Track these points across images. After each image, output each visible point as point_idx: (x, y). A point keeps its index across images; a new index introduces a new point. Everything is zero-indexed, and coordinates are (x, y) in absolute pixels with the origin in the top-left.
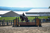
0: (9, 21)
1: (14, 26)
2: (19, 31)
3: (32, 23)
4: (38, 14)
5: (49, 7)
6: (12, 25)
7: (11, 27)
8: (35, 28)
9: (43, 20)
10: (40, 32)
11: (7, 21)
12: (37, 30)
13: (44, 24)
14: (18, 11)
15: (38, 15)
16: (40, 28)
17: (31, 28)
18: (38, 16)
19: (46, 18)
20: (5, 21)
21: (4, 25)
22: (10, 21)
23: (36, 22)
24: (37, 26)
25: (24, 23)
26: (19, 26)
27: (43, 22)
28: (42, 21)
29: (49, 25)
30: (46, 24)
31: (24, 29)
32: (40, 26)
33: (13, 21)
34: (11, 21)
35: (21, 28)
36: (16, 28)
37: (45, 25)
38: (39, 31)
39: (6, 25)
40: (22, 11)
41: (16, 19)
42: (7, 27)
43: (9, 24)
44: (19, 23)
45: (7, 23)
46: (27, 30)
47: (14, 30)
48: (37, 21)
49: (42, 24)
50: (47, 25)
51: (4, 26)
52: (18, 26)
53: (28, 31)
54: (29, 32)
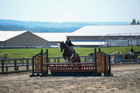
0: (20, 60)
1: (33, 73)
2: (50, 87)
3: (86, 67)
4: (101, 41)
5: (132, 22)
6: (29, 71)
7: (26, 76)
8: (92, 81)
9: (115, 56)
10: (108, 91)
11: (15, 61)
12: (98, 84)
13: (118, 68)
14: (46, 31)
15: (103, 43)
16: (107, 79)
17: (82, 81)
18: (102, 46)
19: (125, 51)
20: (9, 60)
21: (7, 70)
22: (23, 59)
23: (96, 62)
24: (100, 75)
25: (63, 67)
26: (50, 73)
27: (117, 64)
28: (112, 59)
29: (133, 72)
30: (123, 68)
31: (63, 82)
32: (108, 73)
33: (33, 59)
34: (28, 60)
35: (53, 79)
36: (40, 80)
37: (122, 71)
38: (104, 87)
39: (13, 72)
40: (57, 32)
41: (41, 54)
42: (15, 78)
43: (21, 69)
44: (47, 66)
45: (15, 66)
46: (72, 87)
47: (35, 86)
48: (98, 60)
49: (113, 69)
50: (127, 72)
51: (7, 73)
52: (45, 74)
53: (73, 89)
54: (76, 92)
